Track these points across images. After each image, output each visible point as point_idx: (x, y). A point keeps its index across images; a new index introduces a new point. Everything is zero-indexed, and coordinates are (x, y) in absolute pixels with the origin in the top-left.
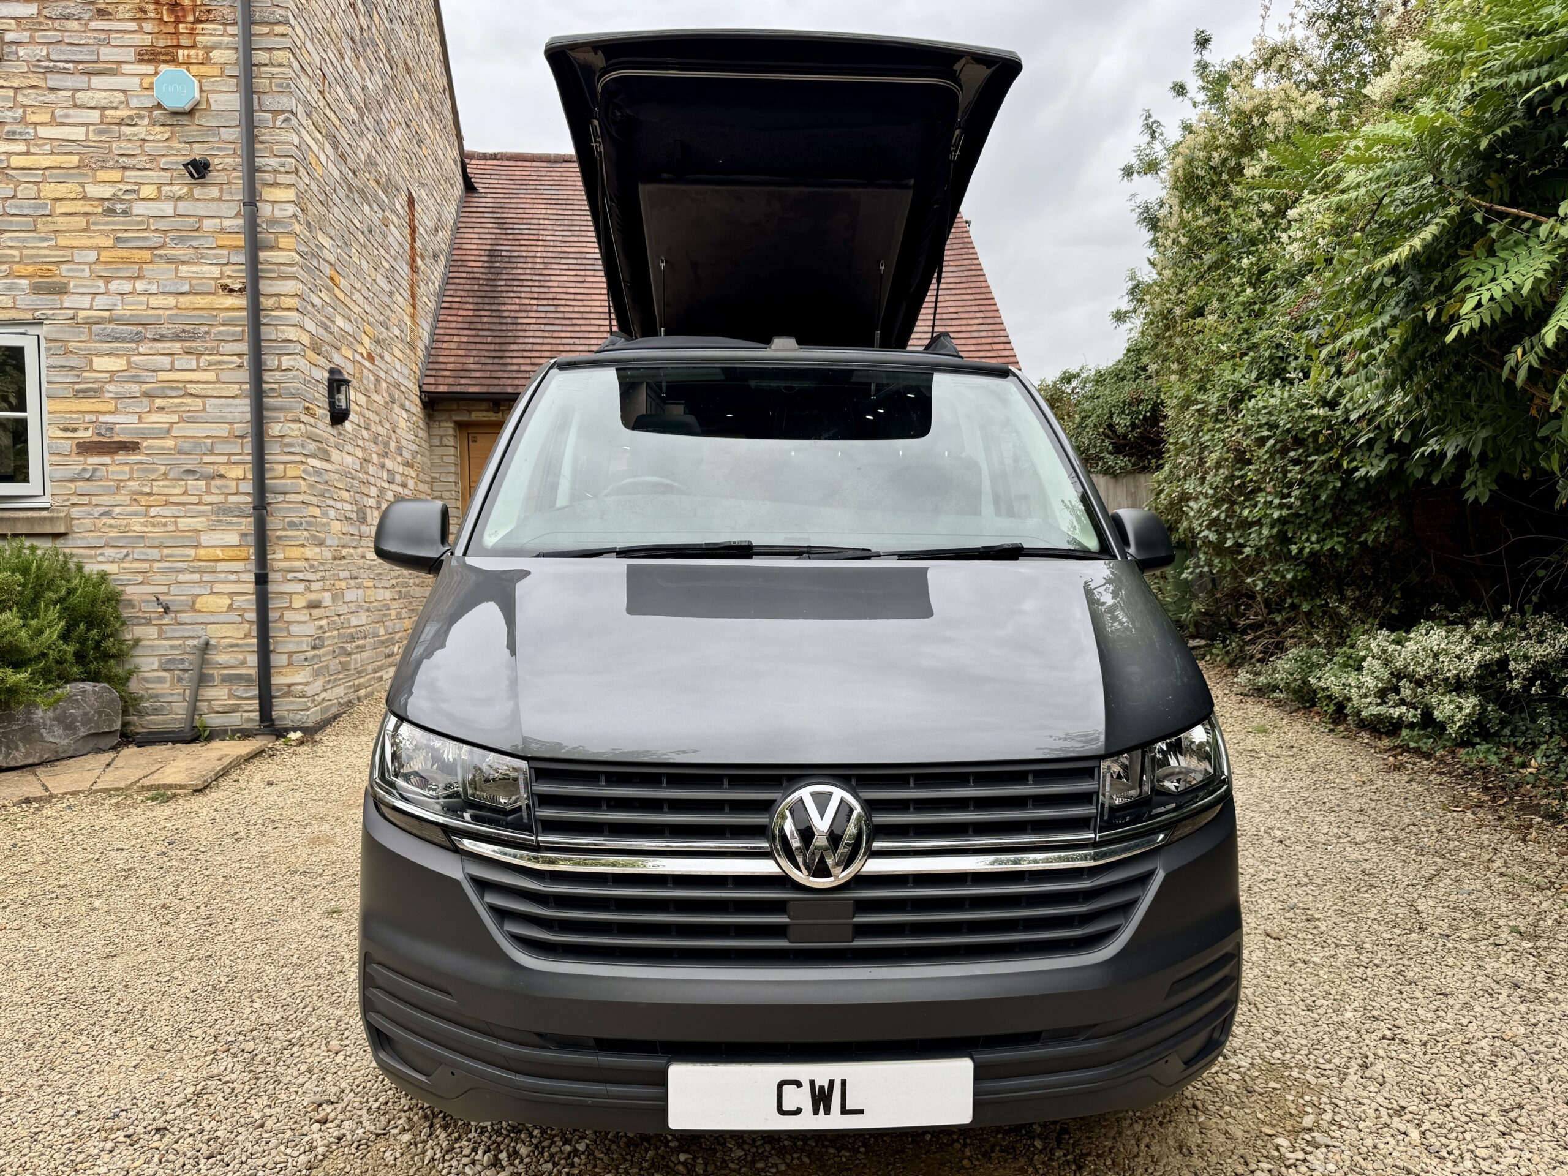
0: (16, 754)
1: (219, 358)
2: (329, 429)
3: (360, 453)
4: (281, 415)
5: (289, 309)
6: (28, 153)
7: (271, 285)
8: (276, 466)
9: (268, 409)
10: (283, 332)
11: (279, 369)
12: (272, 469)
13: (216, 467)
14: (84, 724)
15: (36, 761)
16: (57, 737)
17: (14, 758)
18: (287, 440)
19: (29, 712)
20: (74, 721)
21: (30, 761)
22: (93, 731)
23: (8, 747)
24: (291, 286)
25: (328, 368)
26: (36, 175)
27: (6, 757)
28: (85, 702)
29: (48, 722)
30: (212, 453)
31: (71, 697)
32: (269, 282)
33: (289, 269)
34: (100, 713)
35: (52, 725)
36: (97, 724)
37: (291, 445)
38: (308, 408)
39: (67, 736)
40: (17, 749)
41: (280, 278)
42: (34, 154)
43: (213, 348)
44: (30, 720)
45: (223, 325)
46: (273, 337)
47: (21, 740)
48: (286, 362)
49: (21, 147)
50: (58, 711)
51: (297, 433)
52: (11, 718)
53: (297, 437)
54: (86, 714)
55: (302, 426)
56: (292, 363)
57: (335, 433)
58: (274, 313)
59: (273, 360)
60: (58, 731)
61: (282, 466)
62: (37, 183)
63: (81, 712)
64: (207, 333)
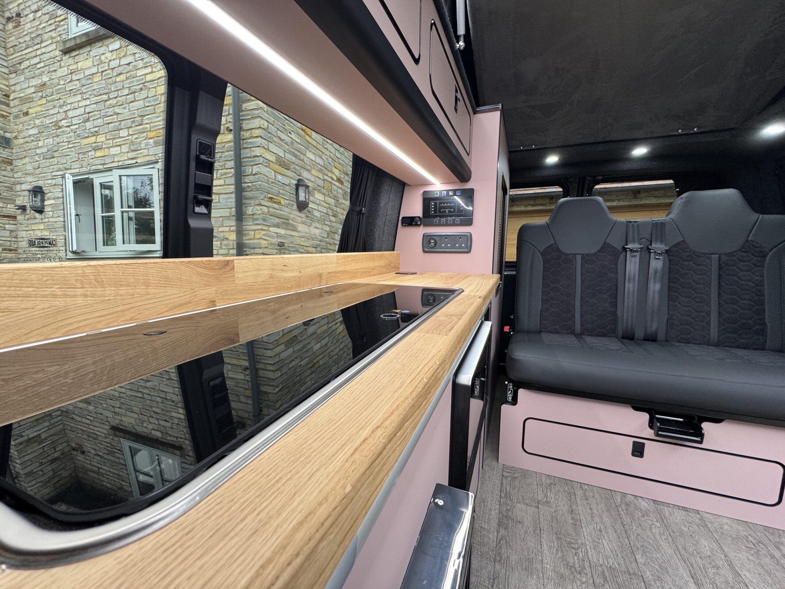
1: (226, 171)
2: (297, 213)
3: (328, 229)
4: (252, 202)
5: (256, 137)
6: (152, 72)
7: (248, 124)
8: (250, 232)
9: (246, 199)
10: (253, 151)
11: (252, 174)
12: (248, 234)
13: (224, 233)
18: (255, 217)
24: (256, 123)
25: (297, 179)
26: (155, 83)
30: (223, 226)
32: (247, 122)
33: (256, 112)
37: (257, 219)
38: (271, 198)
41: (253, 118)
42: (155, 72)
43: (222, 166)
45: (228, 151)
46: (249, 155)
48: (255, 169)
49: (149, 70)
51: (260, 212)
53: (260, 214)
55: (264, 208)
56: (258, 170)
57: (302, 215)
58: (249, 141)
59: (249, 169)
61: (253, 232)
62: (155, 88)
64: (220, 157)
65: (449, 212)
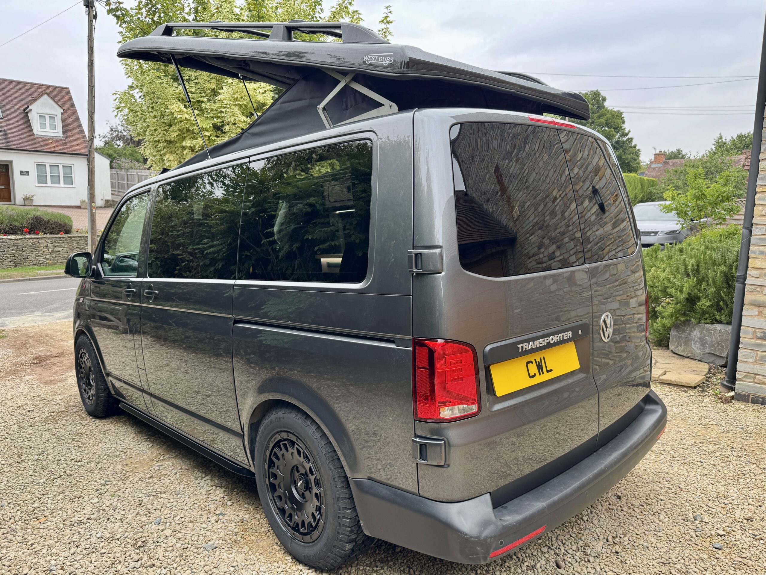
0: (679, 348)
14: (710, 347)
15: (685, 355)
16: (696, 348)
17: (678, 350)
19: (691, 331)
20: (706, 343)
21: (682, 354)
22: (712, 352)
23: (678, 344)
27: (675, 348)
28: (714, 335)
29: (696, 339)
31: (709, 330)
34: (719, 344)
35: (697, 341)
36: (715, 349)
39: (700, 349)
40: (681, 346)
44: (690, 334)
47: (684, 342)
50: (702, 335)
52: (684, 331)
54: (712, 342)
60: (698, 345)
63: (710, 339)
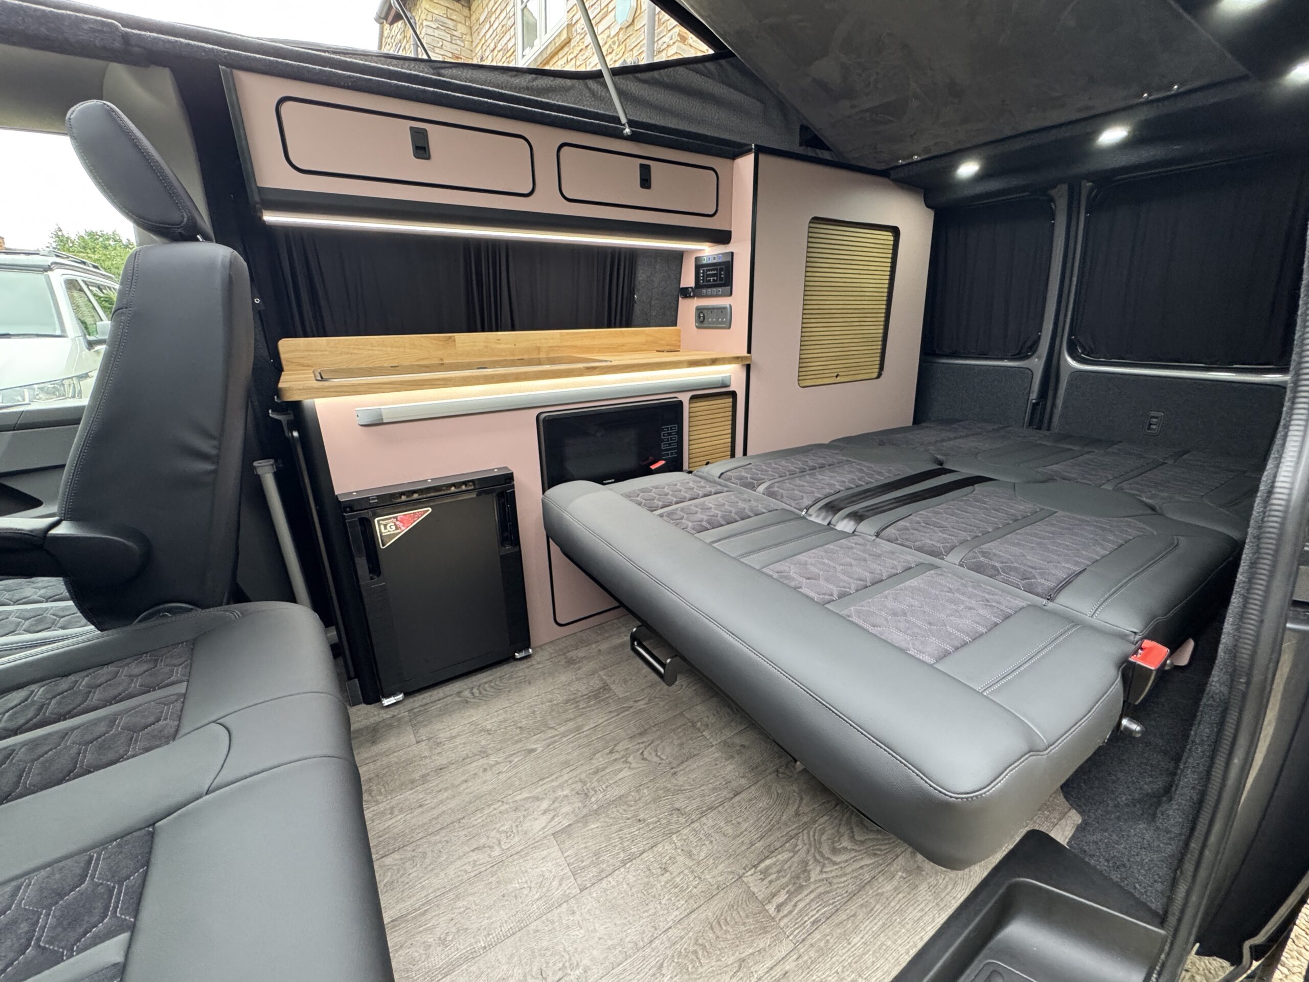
65: (714, 280)
